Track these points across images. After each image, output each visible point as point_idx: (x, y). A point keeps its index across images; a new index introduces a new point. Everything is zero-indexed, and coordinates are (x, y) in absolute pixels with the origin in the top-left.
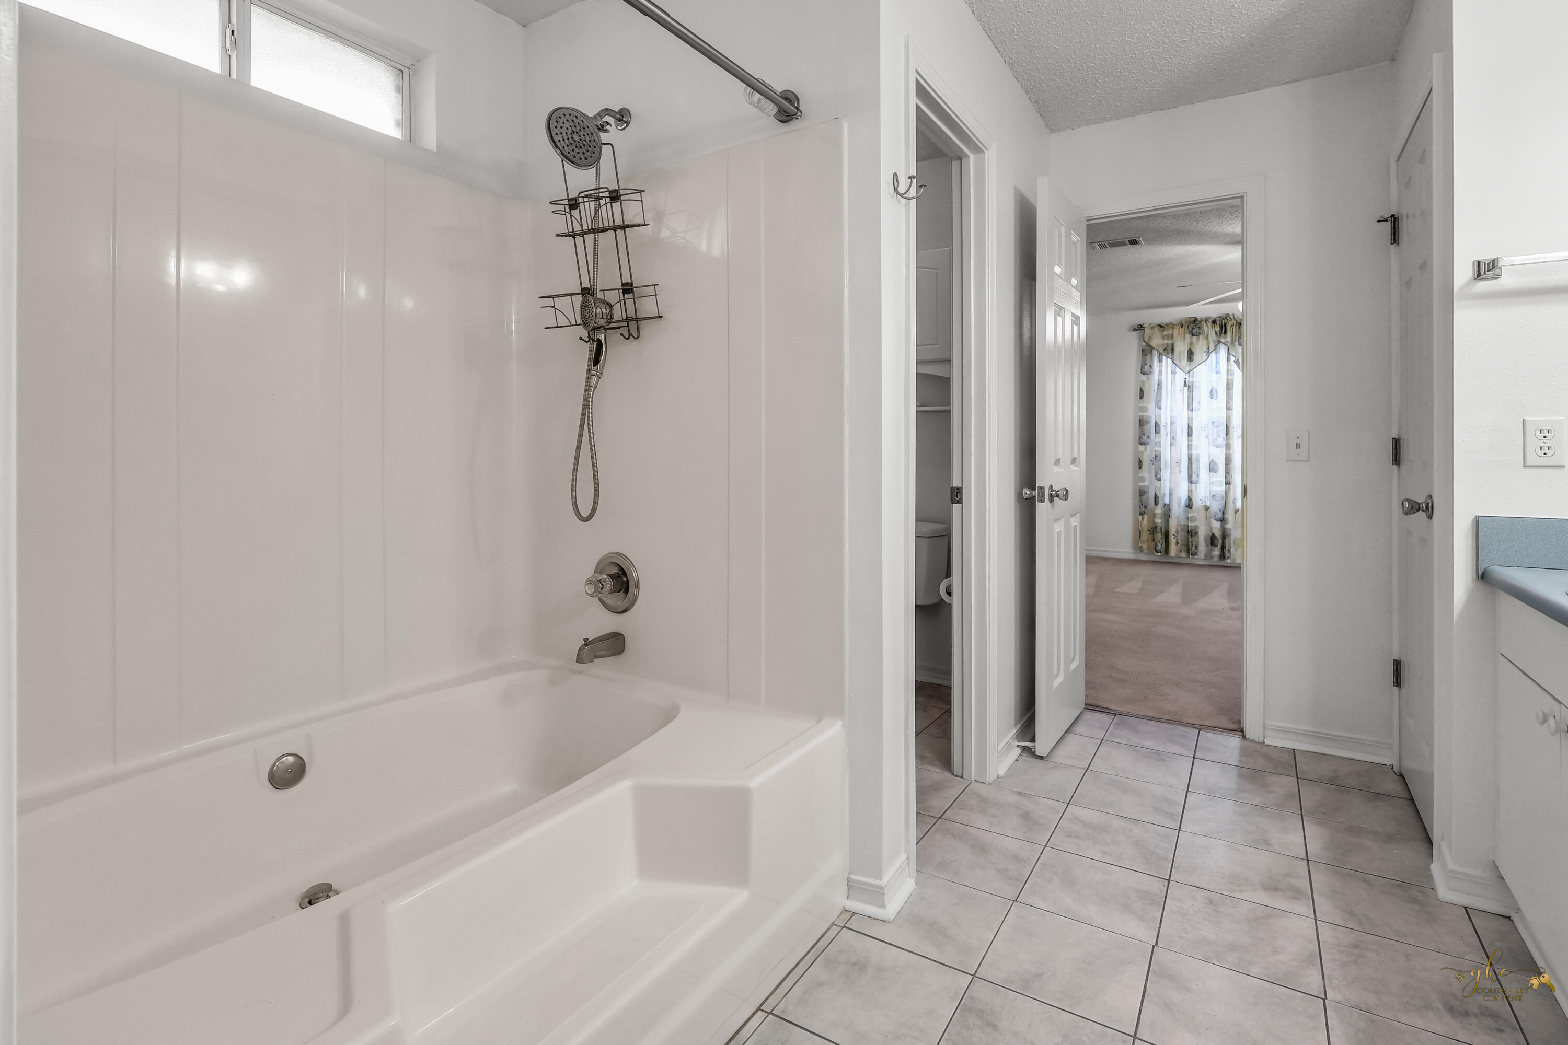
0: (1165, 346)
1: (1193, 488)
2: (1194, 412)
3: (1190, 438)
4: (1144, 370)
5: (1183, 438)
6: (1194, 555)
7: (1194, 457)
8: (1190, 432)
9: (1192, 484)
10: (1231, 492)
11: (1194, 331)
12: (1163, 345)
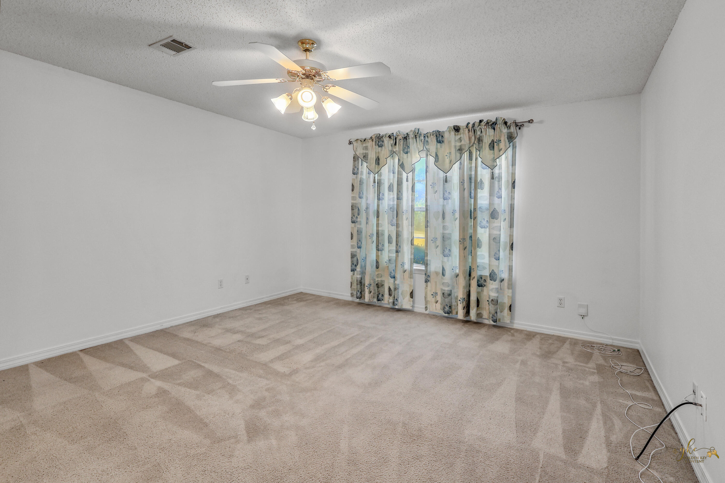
0: (365, 155)
1: (380, 254)
2: (380, 201)
3: (378, 219)
4: (354, 171)
5: (373, 220)
6: (381, 301)
7: (380, 232)
8: (378, 215)
9: (378, 251)
10: (399, 258)
11: (379, 144)
12: (363, 153)
